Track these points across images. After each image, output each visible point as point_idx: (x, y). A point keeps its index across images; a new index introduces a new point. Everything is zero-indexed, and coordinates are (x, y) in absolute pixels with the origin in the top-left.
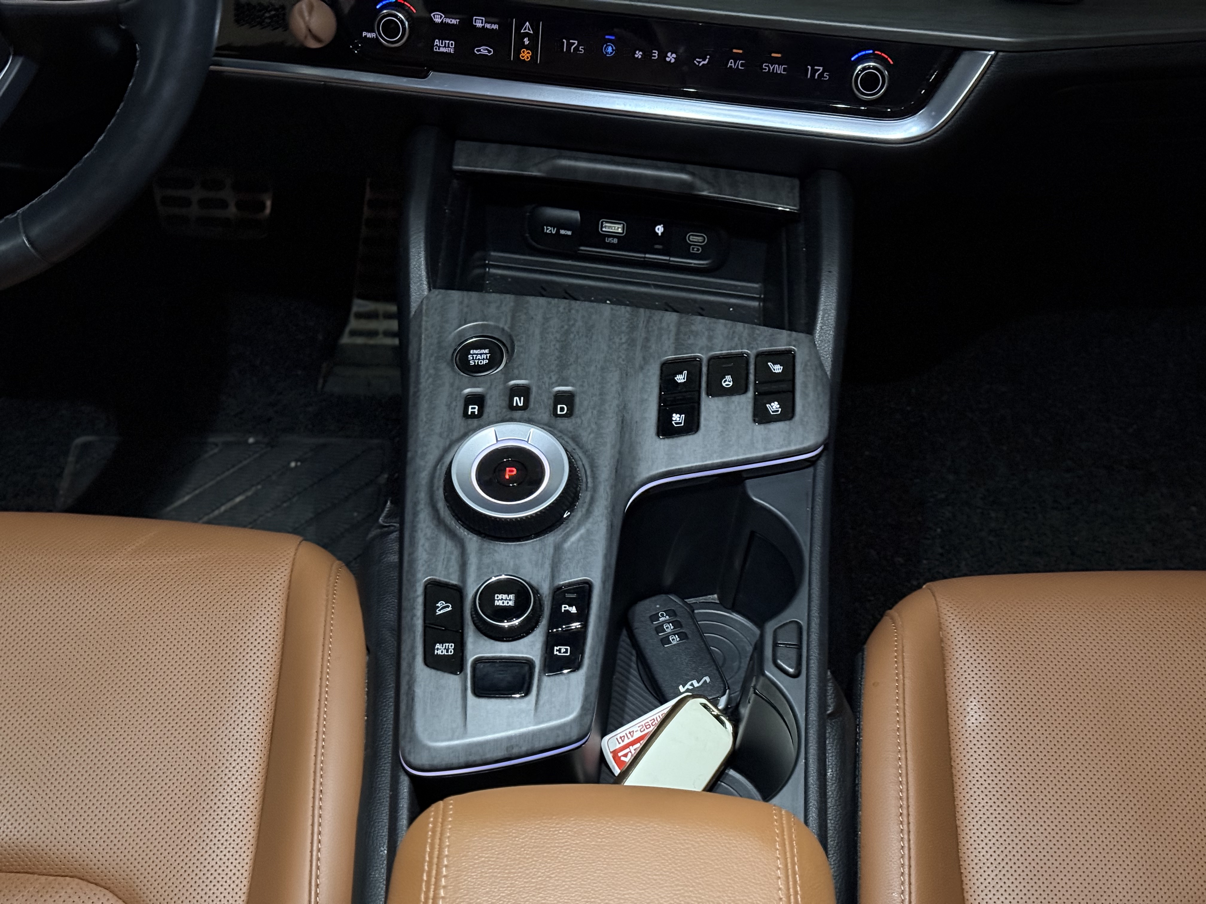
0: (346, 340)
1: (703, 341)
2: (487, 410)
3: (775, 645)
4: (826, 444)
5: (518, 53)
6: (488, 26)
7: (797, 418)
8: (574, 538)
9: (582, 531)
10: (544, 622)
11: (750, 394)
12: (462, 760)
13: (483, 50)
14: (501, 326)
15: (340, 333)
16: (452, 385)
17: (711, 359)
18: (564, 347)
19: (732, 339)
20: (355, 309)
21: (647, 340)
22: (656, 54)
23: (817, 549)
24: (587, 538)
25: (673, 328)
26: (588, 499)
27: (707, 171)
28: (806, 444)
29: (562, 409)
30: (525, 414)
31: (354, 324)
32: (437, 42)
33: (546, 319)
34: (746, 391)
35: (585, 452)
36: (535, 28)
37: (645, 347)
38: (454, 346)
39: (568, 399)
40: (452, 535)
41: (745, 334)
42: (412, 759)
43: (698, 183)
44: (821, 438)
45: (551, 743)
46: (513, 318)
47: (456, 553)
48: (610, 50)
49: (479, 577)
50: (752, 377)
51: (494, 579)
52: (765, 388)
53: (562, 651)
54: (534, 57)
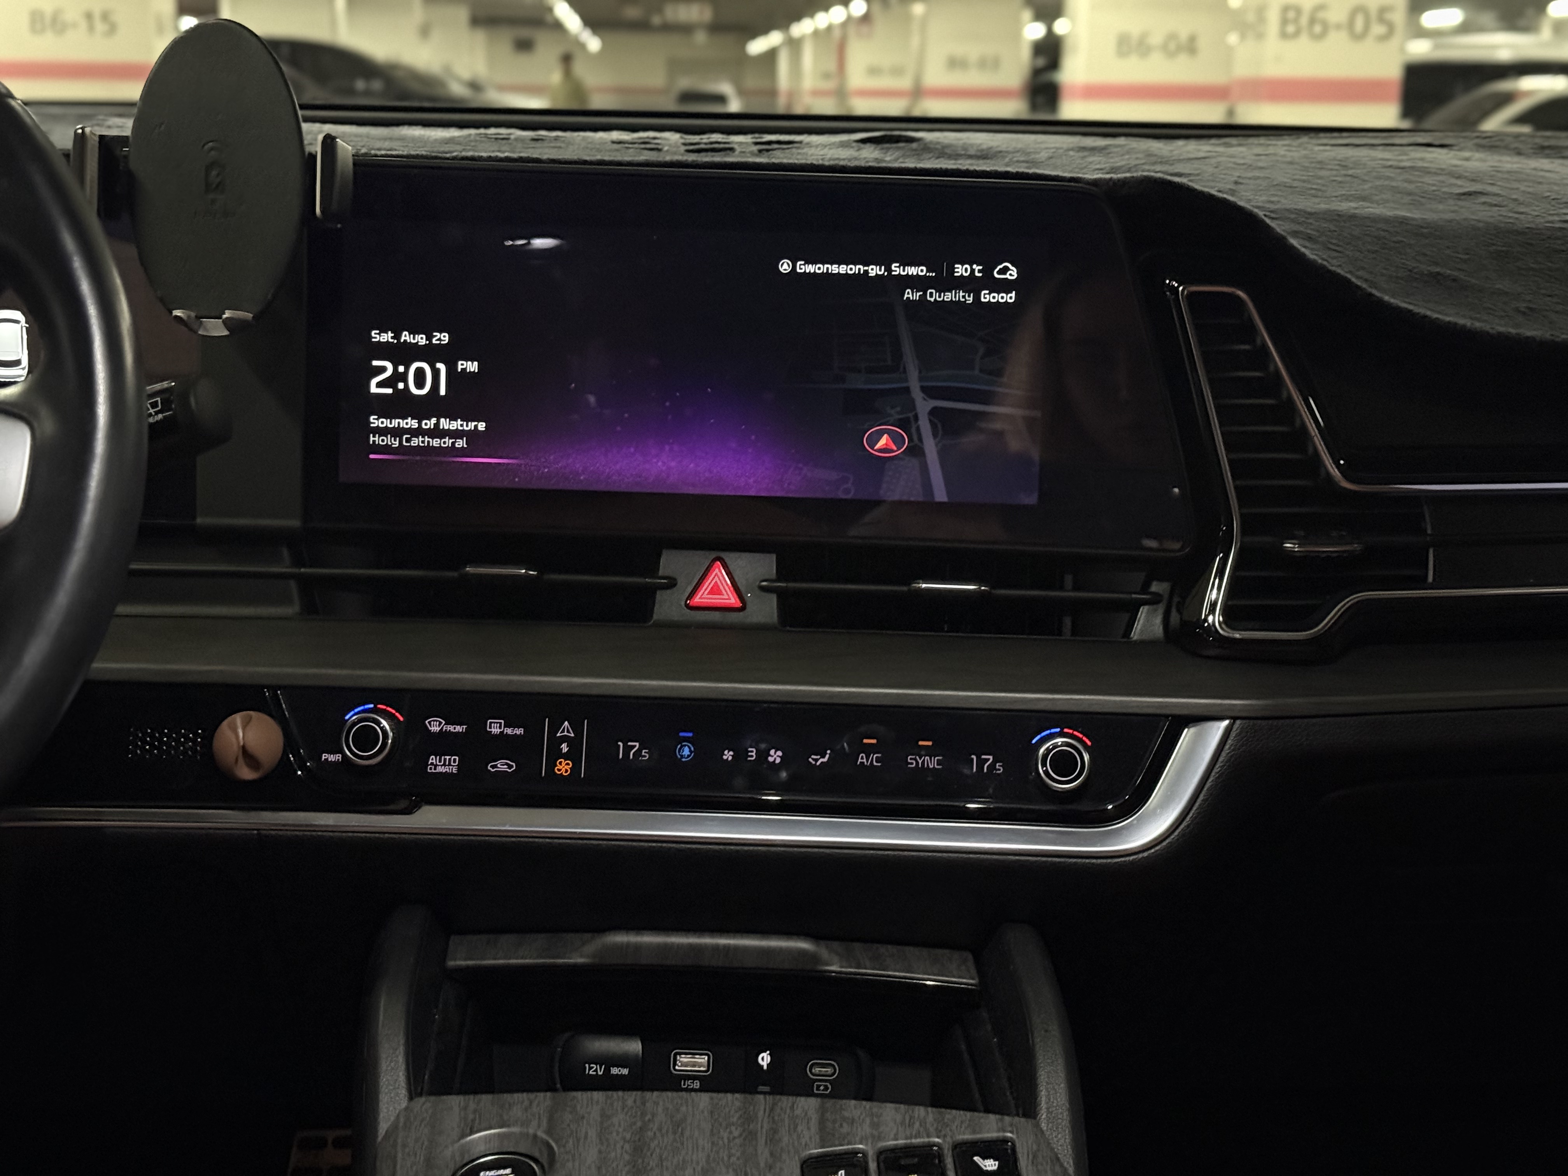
1: (864, 1129)
5: (552, 764)
6: (509, 731)
13: (502, 766)
14: (531, 1131)
17: (880, 1153)
18: (639, 1148)
19: (911, 1125)
21: (774, 1131)
22: (753, 753)
25: (814, 1118)
32: (432, 759)
33: (604, 1116)
36: (577, 727)
37: (773, 1138)
38: (452, 1167)
41: (930, 1118)
43: (823, 953)
46: (551, 1119)
48: (686, 751)
54: (576, 769)
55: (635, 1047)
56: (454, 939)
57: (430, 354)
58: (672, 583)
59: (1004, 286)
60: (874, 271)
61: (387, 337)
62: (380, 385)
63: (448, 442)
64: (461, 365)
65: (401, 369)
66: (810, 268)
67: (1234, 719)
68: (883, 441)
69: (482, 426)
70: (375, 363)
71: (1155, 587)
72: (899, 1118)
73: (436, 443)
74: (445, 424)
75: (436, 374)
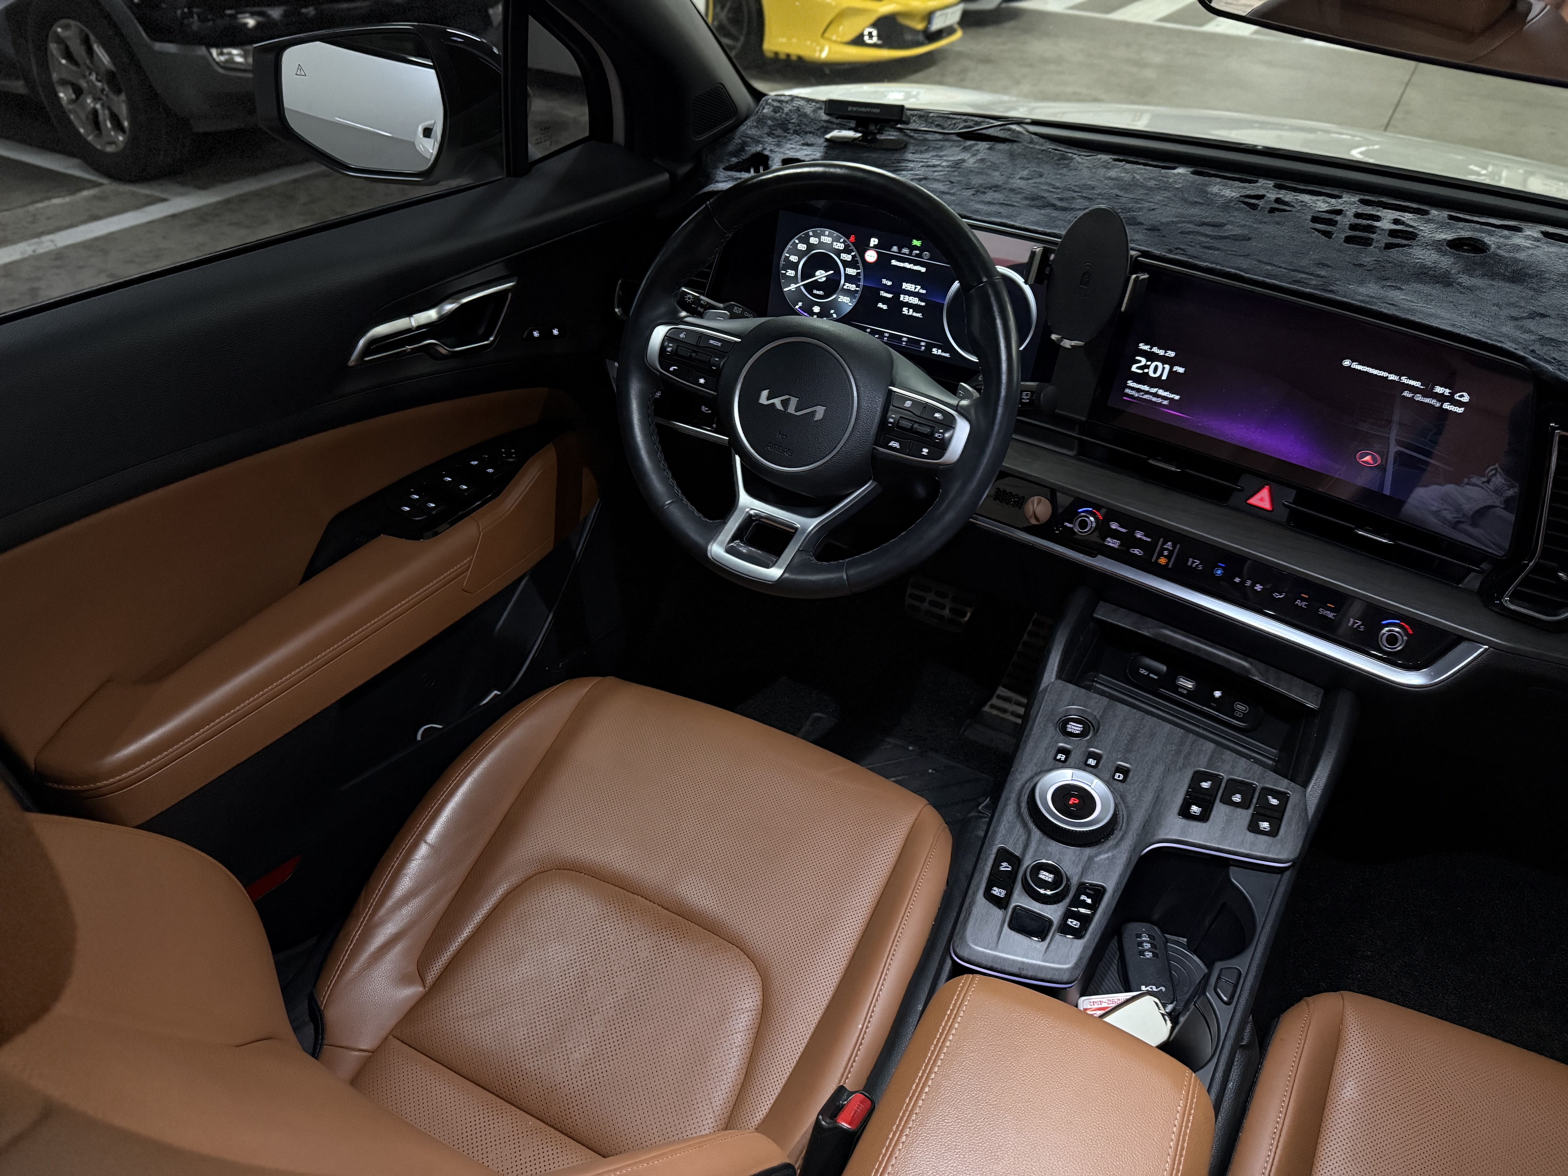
0: (986, 709)
1: (1227, 767)
2: (1070, 760)
3: (1219, 978)
4: (1294, 862)
5: (1158, 558)
6: (1144, 538)
7: (1279, 837)
8: (1103, 857)
9: (1110, 854)
10: (1067, 901)
11: (1251, 811)
12: (989, 964)
13: (1136, 551)
14: (1095, 714)
15: (984, 705)
16: (1052, 738)
17: (1230, 780)
18: (1132, 739)
19: (1248, 772)
20: (998, 692)
21: (1189, 753)
22: (1249, 583)
23: (1268, 928)
24: (1111, 860)
25: (1209, 752)
26: (1119, 836)
27: (1262, 666)
28: (1280, 857)
29: (1119, 776)
30: (1094, 770)
31: (994, 701)
32: (1109, 539)
33: (1125, 720)
34: (1248, 808)
35: (1127, 807)
36: (1174, 546)
37: (1186, 757)
38: (1061, 716)
39: (1125, 772)
40: (1025, 825)
41: (1258, 772)
42: (958, 951)
43: (1253, 670)
44: (1292, 857)
45: (1048, 977)
46: (1104, 711)
47: (1024, 837)
48: (1219, 572)
49: (1034, 856)
50: (1255, 801)
51: (1044, 861)
52: (1262, 811)
53: (1074, 923)
54: (1167, 564)
55: (1164, 668)
56: (1101, 603)
57: (1164, 360)
58: (1242, 490)
59: (1459, 404)
60: (1392, 377)
61: (1146, 348)
62: (1138, 368)
63: (1159, 400)
64: (1176, 368)
65: (1149, 363)
66: (1360, 367)
67: (1490, 647)
68: (1368, 458)
69: (1177, 397)
70: (1138, 358)
71: (1484, 566)
72: (1245, 766)
73: (1154, 399)
74: (1161, 392)
75: (1164, 368)
